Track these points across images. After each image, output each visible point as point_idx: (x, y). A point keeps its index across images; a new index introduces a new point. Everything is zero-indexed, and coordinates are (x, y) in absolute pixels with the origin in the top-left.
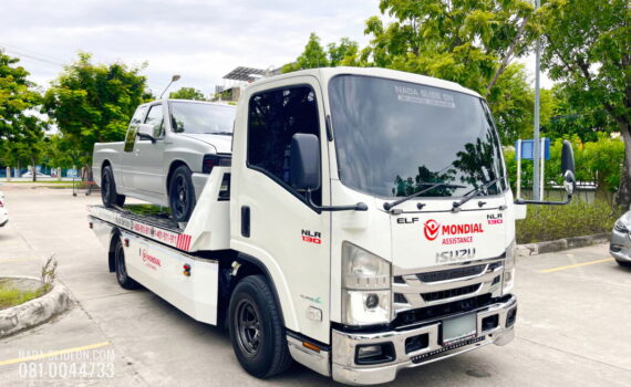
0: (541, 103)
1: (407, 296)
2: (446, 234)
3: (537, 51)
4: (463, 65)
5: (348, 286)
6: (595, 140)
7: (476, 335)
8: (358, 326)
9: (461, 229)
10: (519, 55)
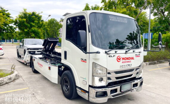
0: (151, 23)
1: (111, 78)
2: (123, 60)
3: (150, 8)
4: (129, 11)
5: (94, 75)
6: (165, 34)
7: (131, 89)
8: (96, 87)
9: (127, 59)
10: (145, 9)
